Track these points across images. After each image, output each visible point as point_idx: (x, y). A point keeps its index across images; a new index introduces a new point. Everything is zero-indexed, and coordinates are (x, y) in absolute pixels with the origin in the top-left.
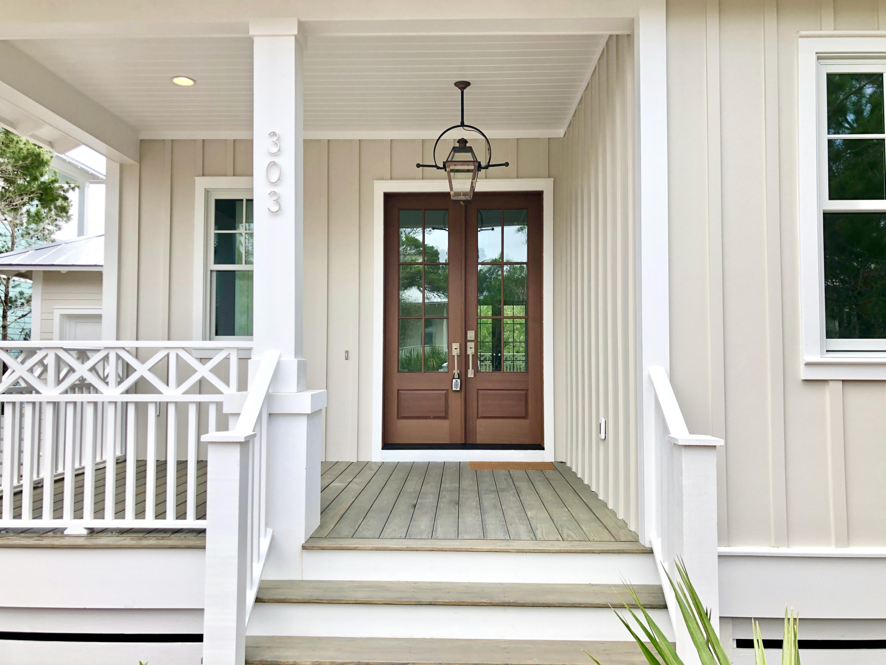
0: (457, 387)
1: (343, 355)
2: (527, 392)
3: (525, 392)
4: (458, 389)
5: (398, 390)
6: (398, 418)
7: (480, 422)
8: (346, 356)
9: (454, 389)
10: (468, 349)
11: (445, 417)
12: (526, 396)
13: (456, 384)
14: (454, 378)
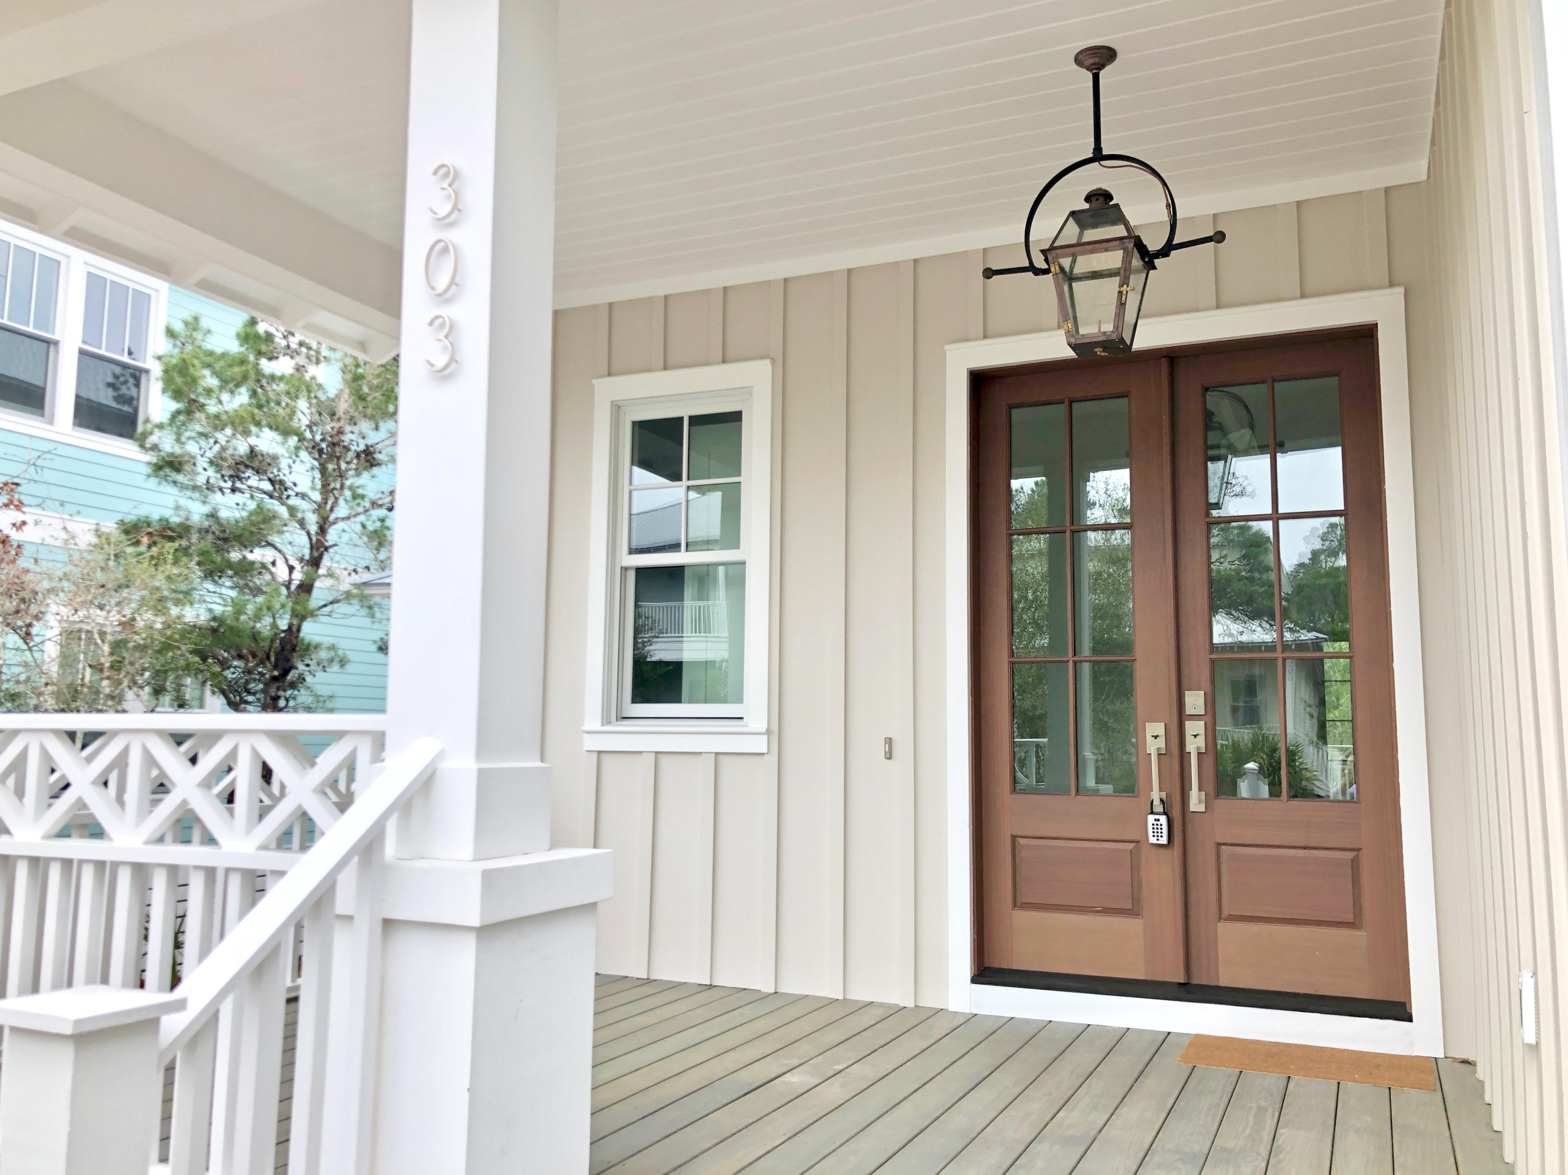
0: (1159, 834)
1: (881, 749)
2: (1357, 857)
3: (1350, 855)
4: (1164, 840)
5: (1014, 838)
6: (1015, 905)
7: (1224, 928)
8: (887, 750)
9: (1153, 840)
10: (1189, 739)
11: (1133, 912)
12: (1355, 864)
13: (1155, 827)
14: (1152, 813)
